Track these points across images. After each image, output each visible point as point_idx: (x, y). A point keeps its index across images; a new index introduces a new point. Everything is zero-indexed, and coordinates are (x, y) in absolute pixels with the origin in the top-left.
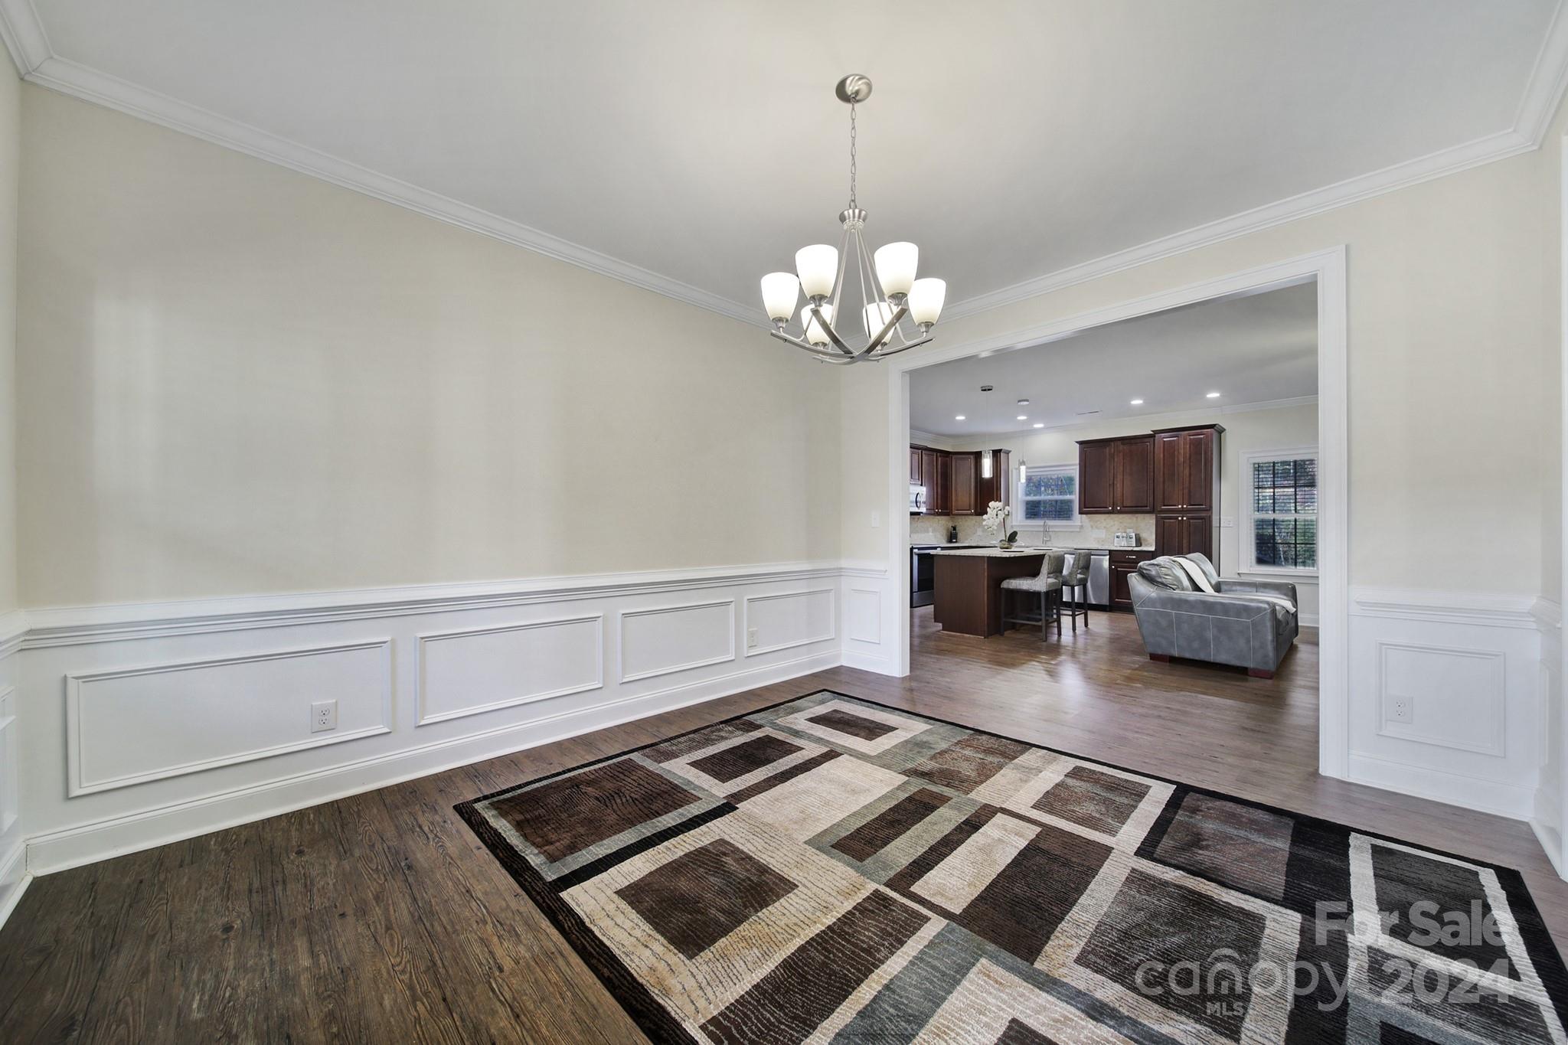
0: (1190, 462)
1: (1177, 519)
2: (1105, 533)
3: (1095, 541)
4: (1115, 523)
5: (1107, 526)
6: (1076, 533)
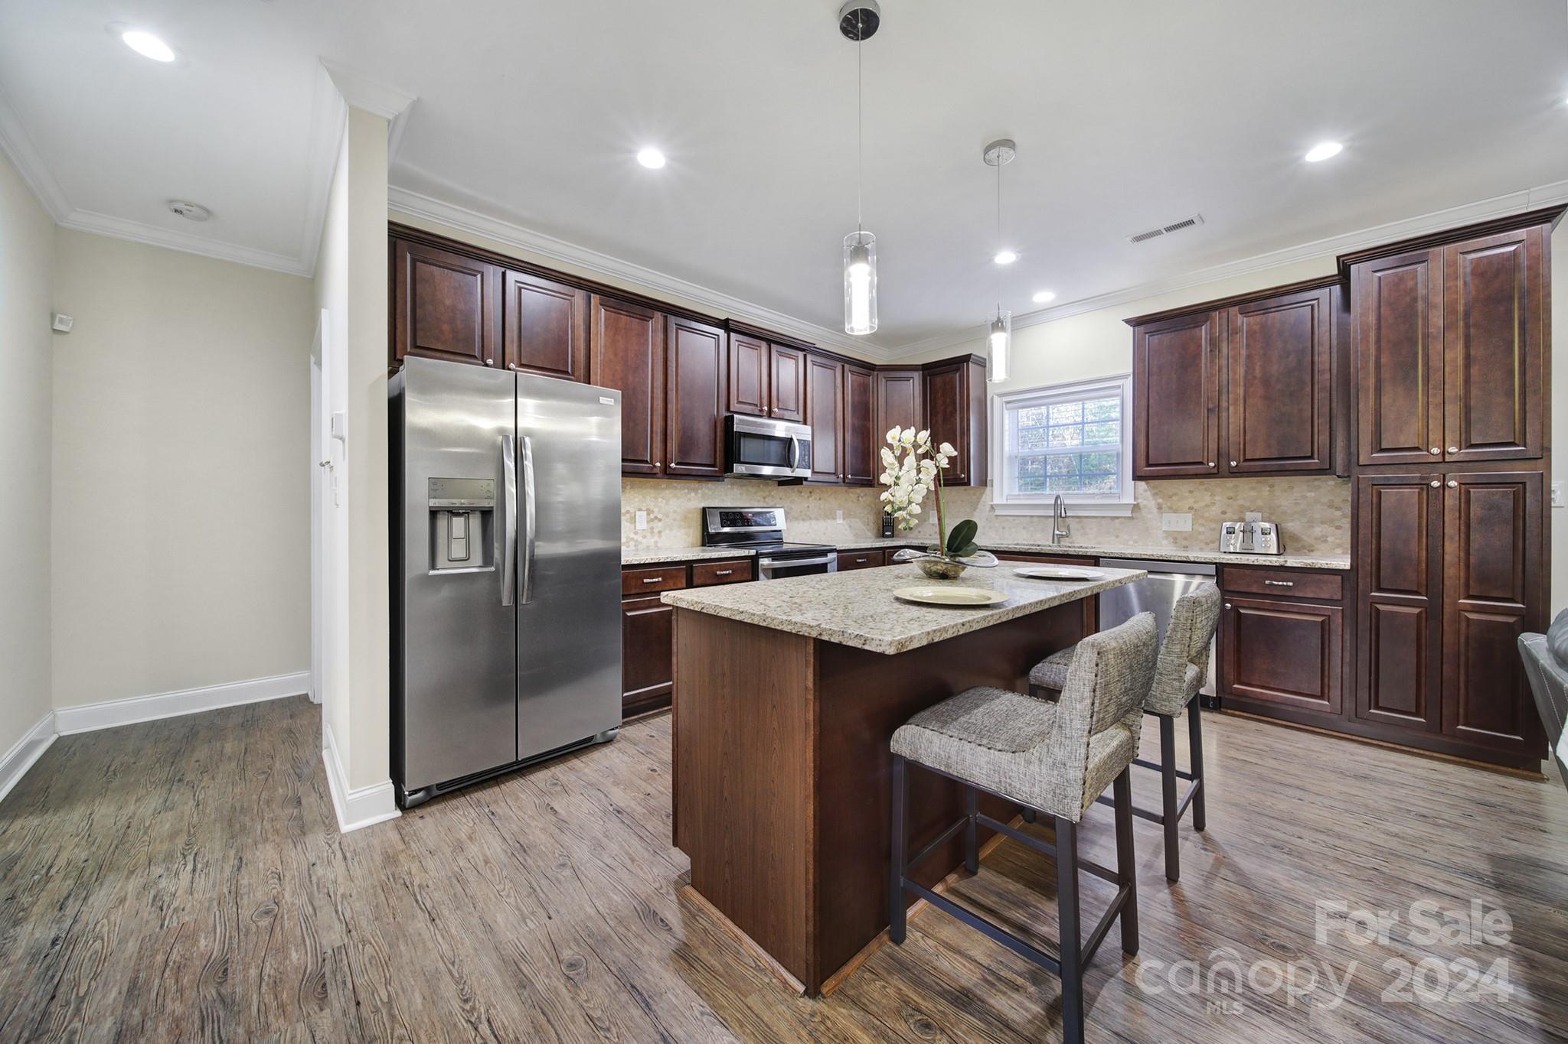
0: (1467, 326)
1: (1424, 485)
2: (1190, 523)
3: (1166, 538)
4: (1217, 498)
5: (1196, 506)
6: (1123, 520)
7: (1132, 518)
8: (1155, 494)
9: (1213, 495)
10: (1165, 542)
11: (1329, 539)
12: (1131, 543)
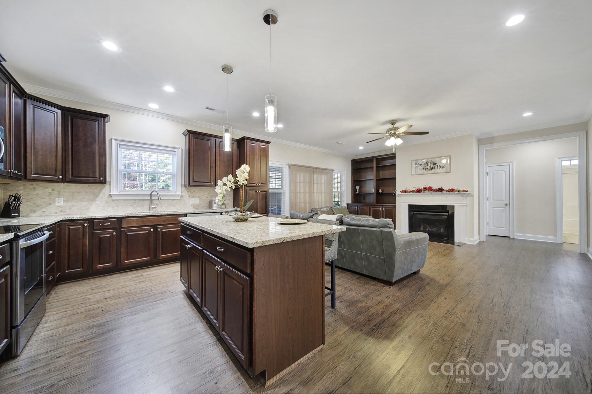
0: (261, 160)
1: (256, 191)
2: (198, 201)
3: (191, 206)
4: (206, 193)
5: (200, 196)
6: (177, 201)
7: (180, 200)
8: (188, 192)
9: (204, 192)
10: (191, 208)
11: (229, 204)
12: (180, 209)
